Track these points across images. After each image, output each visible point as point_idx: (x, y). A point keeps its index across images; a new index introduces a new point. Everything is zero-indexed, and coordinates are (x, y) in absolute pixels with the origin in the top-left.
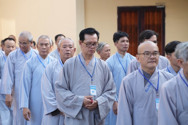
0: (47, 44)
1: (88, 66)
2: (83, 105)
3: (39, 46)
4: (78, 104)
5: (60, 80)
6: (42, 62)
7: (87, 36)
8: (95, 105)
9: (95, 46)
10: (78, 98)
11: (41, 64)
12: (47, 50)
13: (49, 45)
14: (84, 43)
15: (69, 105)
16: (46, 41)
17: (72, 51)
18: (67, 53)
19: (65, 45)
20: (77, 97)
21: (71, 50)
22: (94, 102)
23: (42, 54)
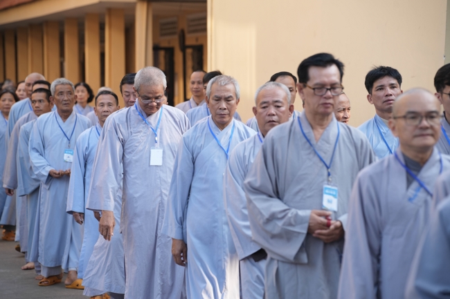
0: (229, 99)
1: (319, 144)
2: (310, 232)
3: (212, 101)
4: (296, 229)
5: (255, 175)
6: (217, 136)
7: (313, 72)
8: (337, 232)
9: (335, 92)
10: (297, 215)
11: (214, 139)
12: (230, 112)
13: (233, 99)
14: (307, 88)
15: (276, 231)
16: (228, 91)
17: (281, 114)
18: (270, 121)
19: (265, 103)
20: (295, 213)
21: (278, 113)
22: (334, 224)
23: (218, 120)
